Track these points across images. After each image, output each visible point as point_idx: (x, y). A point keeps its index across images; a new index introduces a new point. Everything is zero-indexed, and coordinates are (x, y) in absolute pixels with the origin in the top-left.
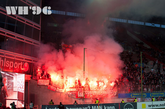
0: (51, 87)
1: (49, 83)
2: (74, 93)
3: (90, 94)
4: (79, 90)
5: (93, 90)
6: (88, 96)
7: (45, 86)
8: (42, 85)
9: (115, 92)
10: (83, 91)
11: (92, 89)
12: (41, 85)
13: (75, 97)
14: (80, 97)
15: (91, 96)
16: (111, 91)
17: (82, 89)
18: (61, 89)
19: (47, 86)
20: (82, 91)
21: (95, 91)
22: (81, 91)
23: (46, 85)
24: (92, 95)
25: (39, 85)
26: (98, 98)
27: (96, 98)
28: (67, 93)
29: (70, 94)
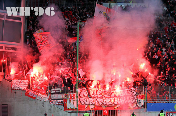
0: (30, 93)
1: (27, 86)
2: (62, 102)
3: (91, 104)
4: (69, 97)
5: (97, 96)
6: (86, 106)
7: (22, 90)
8: (18, 90)
9: (141, 101)
10: (76, 99)
11: (95, 94)
12: (16, 90)
13: (64, 109)
14: (70, 109)
15: (92, 107)
16: (133, 97)
18: (44, 96)
19: (24, 90)
20: (74, 98)
21: (100, 98)
22: (72, 97)
23: (23, 88)
24: (94, 105)
25: (13, 89)
26: (105, 111)
27: (102, 111)
28: (52, 102)
29: (56, 104)
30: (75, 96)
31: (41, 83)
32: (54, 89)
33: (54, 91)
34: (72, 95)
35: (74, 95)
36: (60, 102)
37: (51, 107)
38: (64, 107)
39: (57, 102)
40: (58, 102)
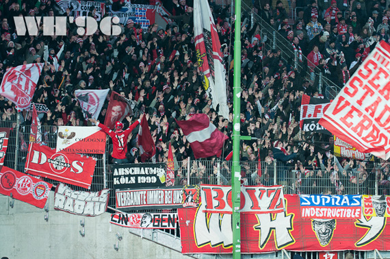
2: (170, 220)
4: (204, 203)
10: (227, 208)
13: (179, 247)
14: (207, 248)
17: (226, 190)
18: (84, 195)
20: (222, 205)
22: (215, 203)
26: (325, 256)
27: (315, 254)
28: (126, 220)
29: (144, 225)
30: (224, 198)
31: (65, 146)
32: (128, 171)
33: (129, 176)
34: (214, 194)
35: (220, 193)
36: (163, 220)
37: (120, 238)
38: (179, 241)
39: (148, 220)
40: (153, 221)
